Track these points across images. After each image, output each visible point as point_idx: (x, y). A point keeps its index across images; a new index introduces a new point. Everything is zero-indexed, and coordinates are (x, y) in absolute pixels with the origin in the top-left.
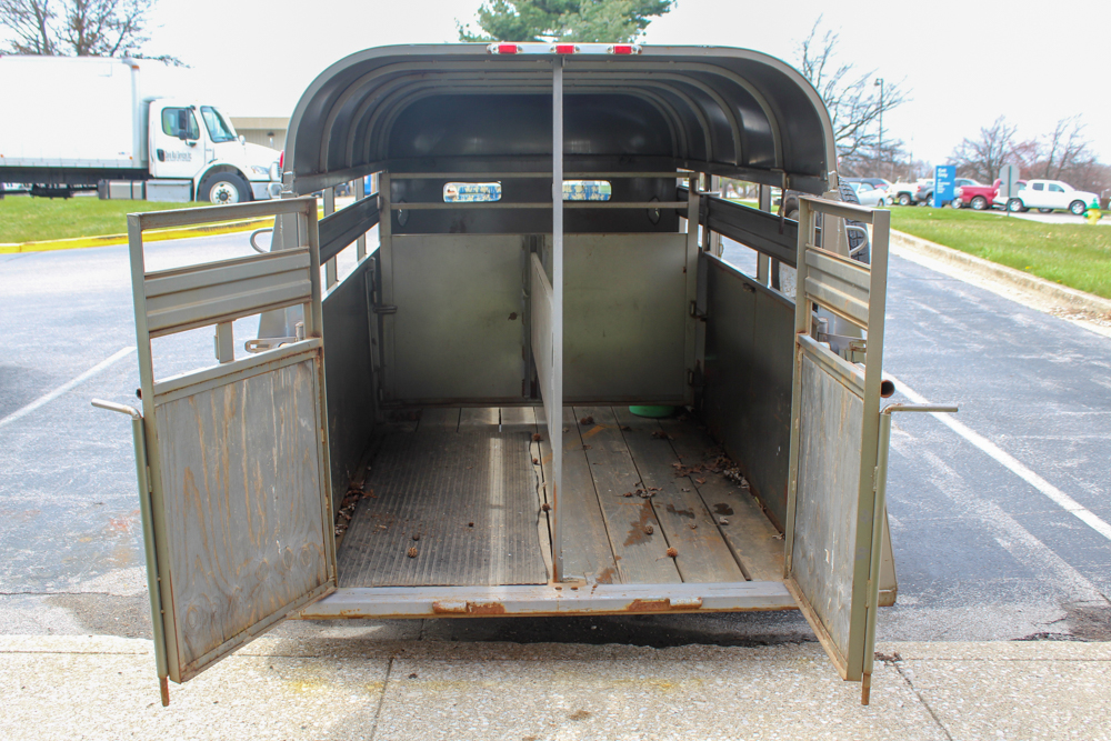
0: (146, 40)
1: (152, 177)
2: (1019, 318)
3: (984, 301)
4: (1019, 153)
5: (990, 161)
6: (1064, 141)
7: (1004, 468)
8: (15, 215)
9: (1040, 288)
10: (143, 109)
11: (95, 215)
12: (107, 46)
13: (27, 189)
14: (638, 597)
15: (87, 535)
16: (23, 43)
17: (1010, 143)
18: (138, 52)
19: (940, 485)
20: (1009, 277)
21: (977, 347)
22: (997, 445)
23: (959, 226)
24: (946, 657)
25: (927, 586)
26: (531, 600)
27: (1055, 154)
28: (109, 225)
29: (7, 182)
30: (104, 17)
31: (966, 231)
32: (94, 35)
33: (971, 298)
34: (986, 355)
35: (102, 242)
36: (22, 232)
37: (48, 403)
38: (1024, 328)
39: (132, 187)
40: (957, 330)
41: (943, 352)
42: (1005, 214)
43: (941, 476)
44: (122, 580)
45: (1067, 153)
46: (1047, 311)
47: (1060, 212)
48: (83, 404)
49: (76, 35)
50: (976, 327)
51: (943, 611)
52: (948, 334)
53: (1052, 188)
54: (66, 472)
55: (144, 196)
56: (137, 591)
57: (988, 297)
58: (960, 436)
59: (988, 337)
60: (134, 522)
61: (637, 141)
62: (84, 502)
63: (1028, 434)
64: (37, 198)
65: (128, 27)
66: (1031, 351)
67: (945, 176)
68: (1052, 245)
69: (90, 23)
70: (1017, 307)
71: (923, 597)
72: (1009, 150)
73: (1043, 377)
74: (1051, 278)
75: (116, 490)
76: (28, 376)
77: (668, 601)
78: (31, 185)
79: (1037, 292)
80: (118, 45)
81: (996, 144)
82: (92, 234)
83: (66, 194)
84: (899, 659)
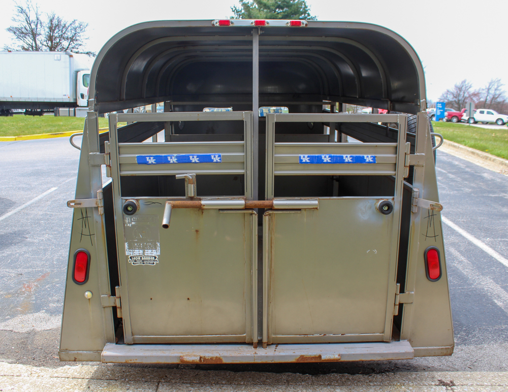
0: (80, 45)
1: (78, 106)
2: (485, 175)
3: (467, 167)
4: (472, 97)
5: (459, 100)
6: (492, 92)
7: (491, 257)
8: (15, 123)
9: (494, 160)
10: (74, 75)
11: (50, 123)
12: (63, 48)
13: (23, 111)
14: (303, 354)
15: (9, 294)
16: (26, 46)
17: (468, 93)
18: (76, 50)
19: (460, 267)
20: (478, 155)
21: (468, 190)
22: (486, 244)
23: (451, 130)
24: (481, 383)
25: (461, 331)
26: (239, 355)
27: (488, 98)
28: (56, 128)
29: (14, 109)
30: (62, 35)
31: (455, 133)
32: (57, 43)
33: (461, 165)
34: (473, 195)
35: (53, 136)
36: (17, 131)
37: (9, 217)
38: (489, 180)
39: (69, 110)
40: (457, 181)
41: (452, 193)
42: (468, 124)
43: (460, 262)
44: (22, 322)
45: (493, 97)
46: (498, 172)
47: (492, 124)
48: (26, 217)
49: (50, 43)
50: (465, 179)
51: (472, 347)
52: (453, 184)
53: (488, 113)
54: (8, 255)
55: (75, 115)
56: (28, 329)
57: (469, 165)
58: (466, 239)
59: (472, 185)
60: (36, 286)
61: (302, 86)
62: (13, 273)
63: (501, 238)
64: (27, 116)
65: (72, 39)
66: (494, 193)
67: (441, 107)
68: (496, 139)
69: (56, 38)
70: (483, 170)
71: (460, 338)
72: (467, 96)
73: (503, 206)
74: (499, 156)
75: (31, 267)
76: (3, 202)
77: (320, 357)
78: (24, 110)
79: (492, 162)
80: (68, 47)
81: (462, 93)
82: (48, 132)
83: (40, 114)
84: (454, 385)
